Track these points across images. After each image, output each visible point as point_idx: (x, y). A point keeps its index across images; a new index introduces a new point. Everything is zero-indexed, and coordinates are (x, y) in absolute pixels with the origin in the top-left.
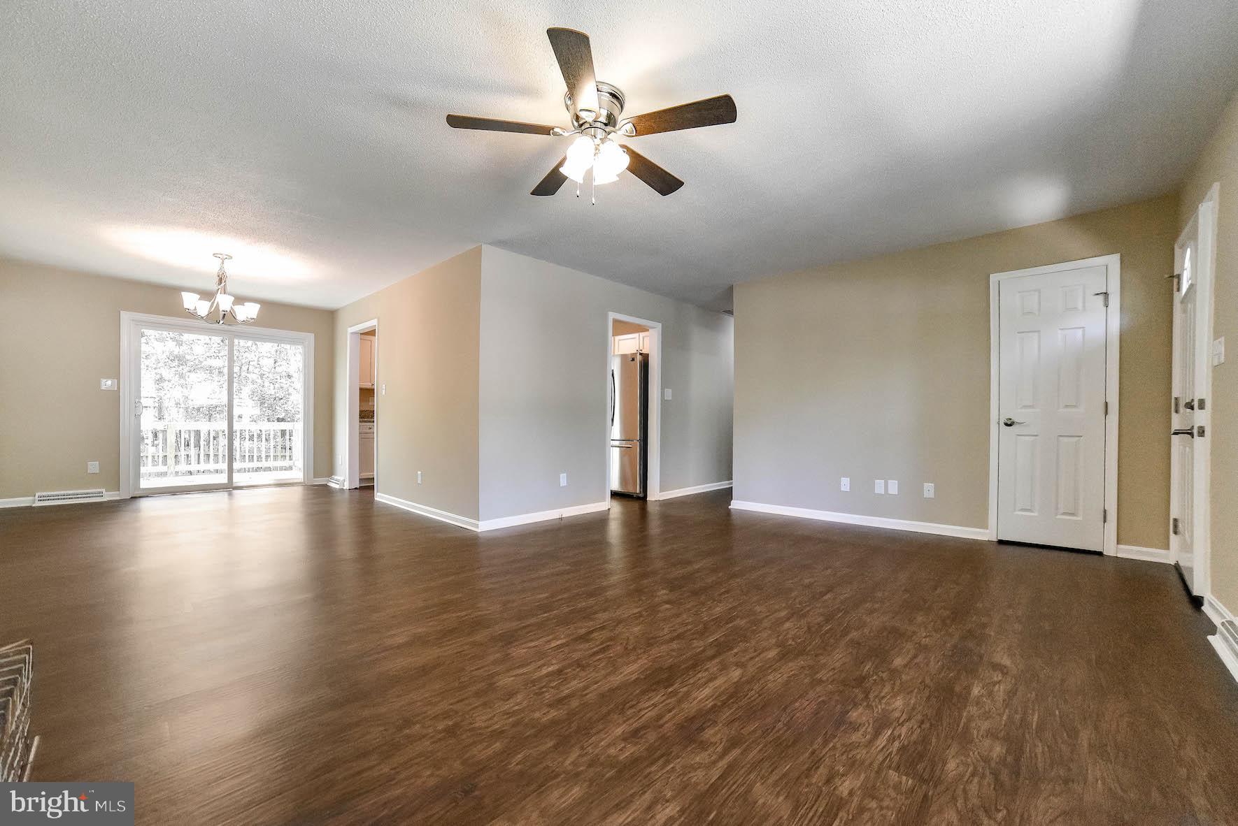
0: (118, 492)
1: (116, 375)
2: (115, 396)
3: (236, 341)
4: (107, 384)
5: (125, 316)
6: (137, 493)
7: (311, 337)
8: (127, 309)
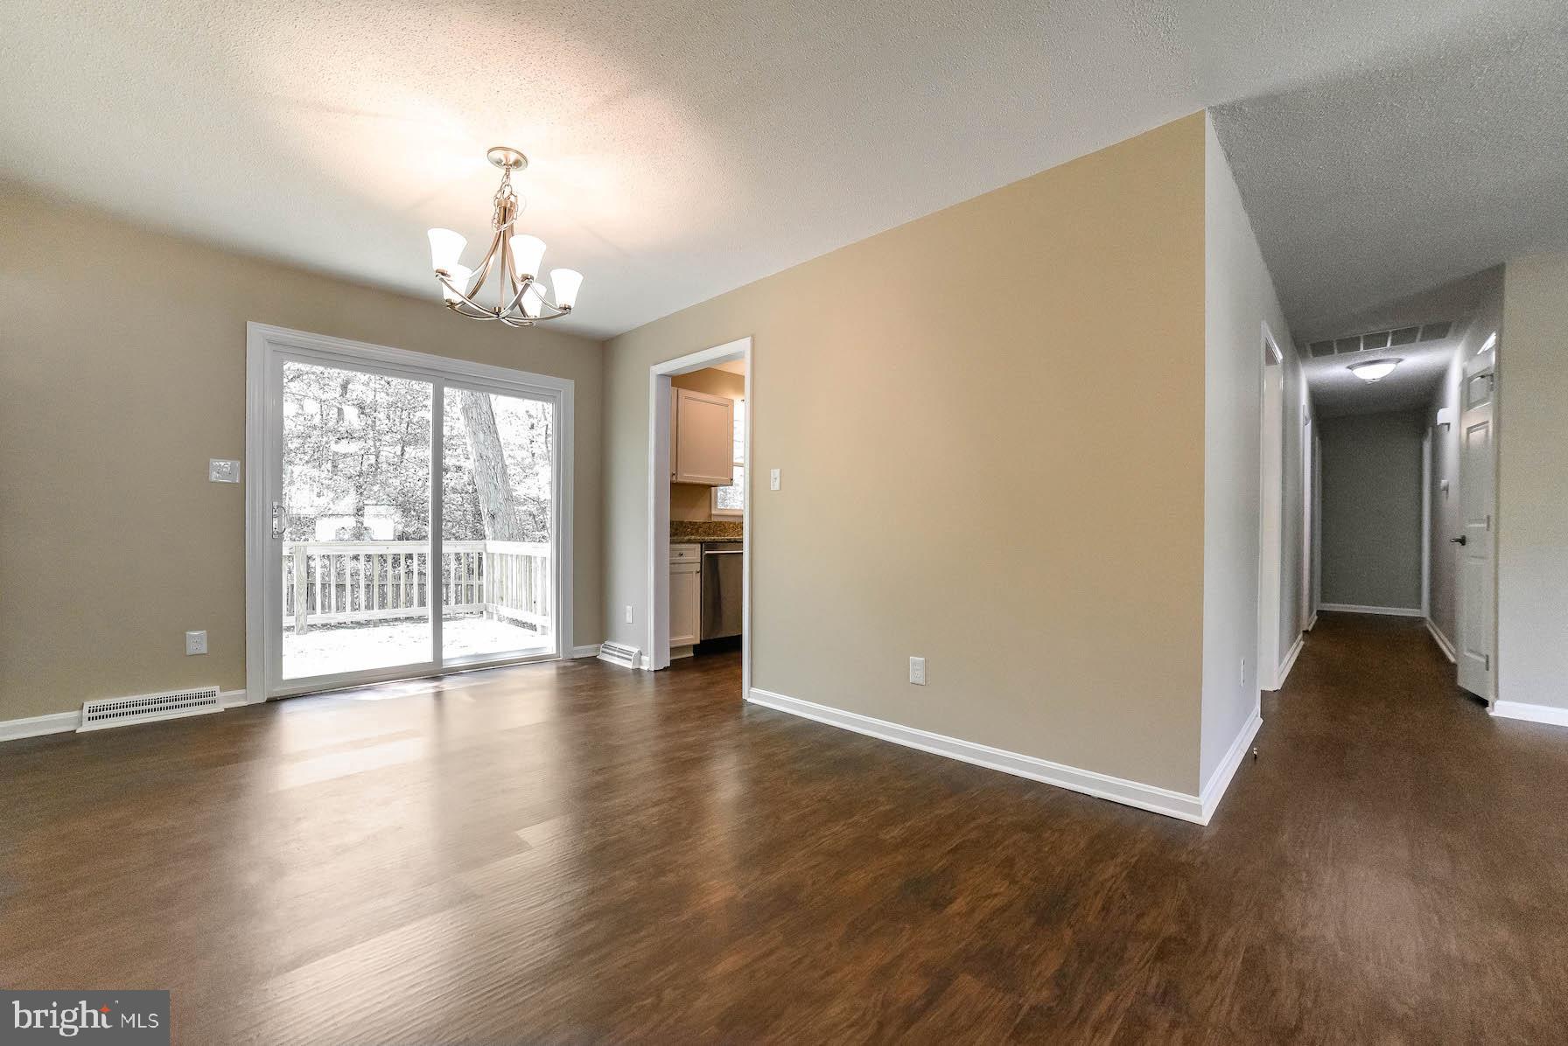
0: (242, 692)
1: (239, 452)
2: (238, 492)
3: (446, 390)
4: (222, 469)
5: (257, 332)
6: (277, 691)
7: (567, 387)
8: (258, 320)
